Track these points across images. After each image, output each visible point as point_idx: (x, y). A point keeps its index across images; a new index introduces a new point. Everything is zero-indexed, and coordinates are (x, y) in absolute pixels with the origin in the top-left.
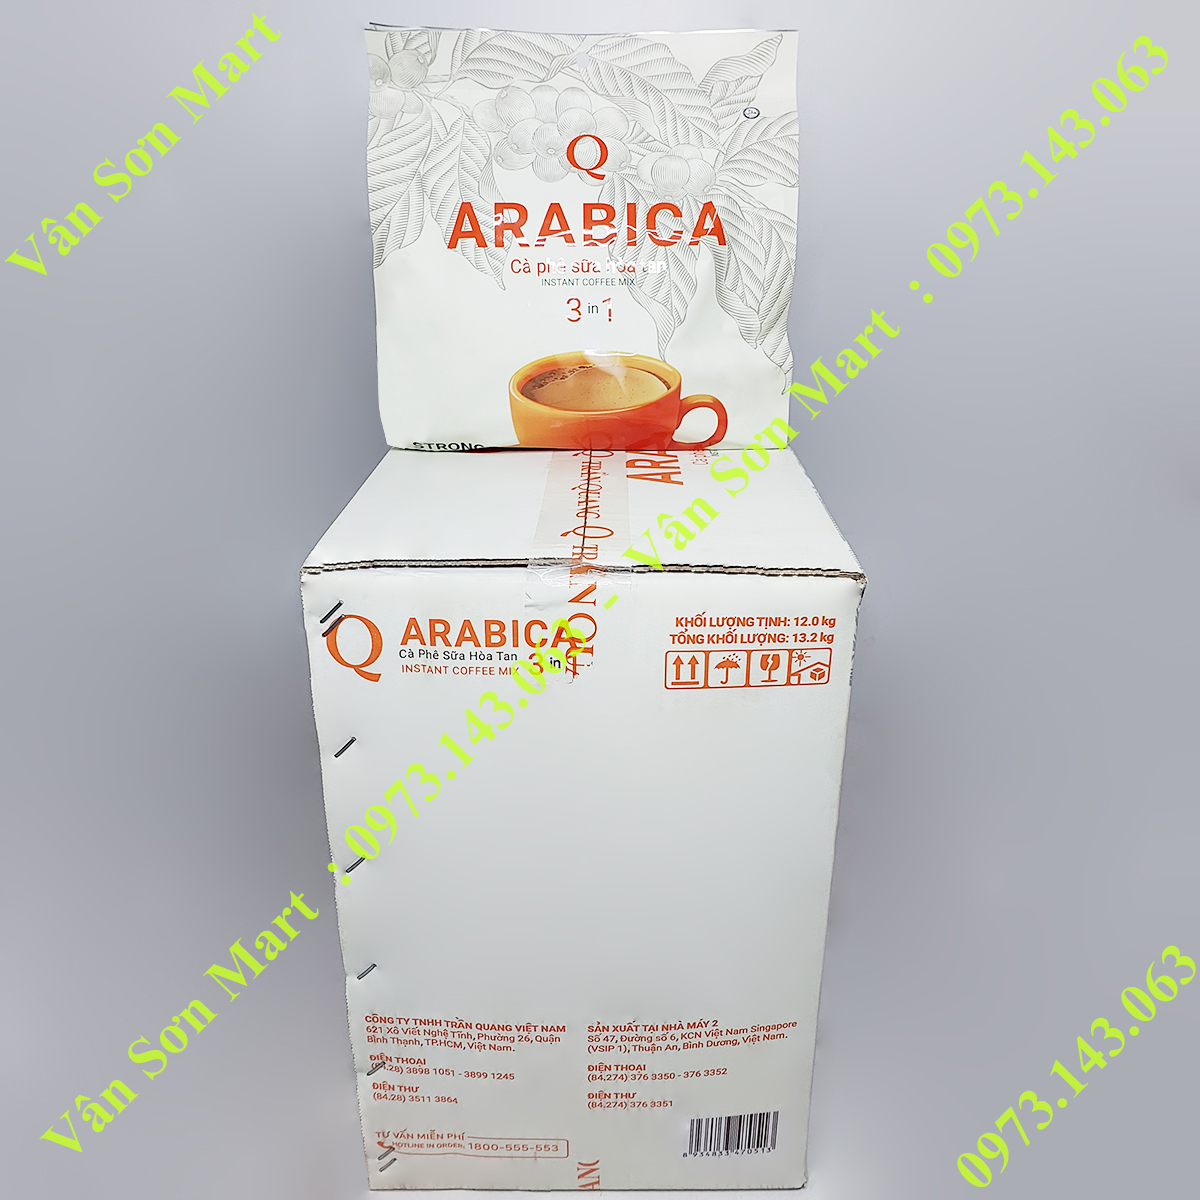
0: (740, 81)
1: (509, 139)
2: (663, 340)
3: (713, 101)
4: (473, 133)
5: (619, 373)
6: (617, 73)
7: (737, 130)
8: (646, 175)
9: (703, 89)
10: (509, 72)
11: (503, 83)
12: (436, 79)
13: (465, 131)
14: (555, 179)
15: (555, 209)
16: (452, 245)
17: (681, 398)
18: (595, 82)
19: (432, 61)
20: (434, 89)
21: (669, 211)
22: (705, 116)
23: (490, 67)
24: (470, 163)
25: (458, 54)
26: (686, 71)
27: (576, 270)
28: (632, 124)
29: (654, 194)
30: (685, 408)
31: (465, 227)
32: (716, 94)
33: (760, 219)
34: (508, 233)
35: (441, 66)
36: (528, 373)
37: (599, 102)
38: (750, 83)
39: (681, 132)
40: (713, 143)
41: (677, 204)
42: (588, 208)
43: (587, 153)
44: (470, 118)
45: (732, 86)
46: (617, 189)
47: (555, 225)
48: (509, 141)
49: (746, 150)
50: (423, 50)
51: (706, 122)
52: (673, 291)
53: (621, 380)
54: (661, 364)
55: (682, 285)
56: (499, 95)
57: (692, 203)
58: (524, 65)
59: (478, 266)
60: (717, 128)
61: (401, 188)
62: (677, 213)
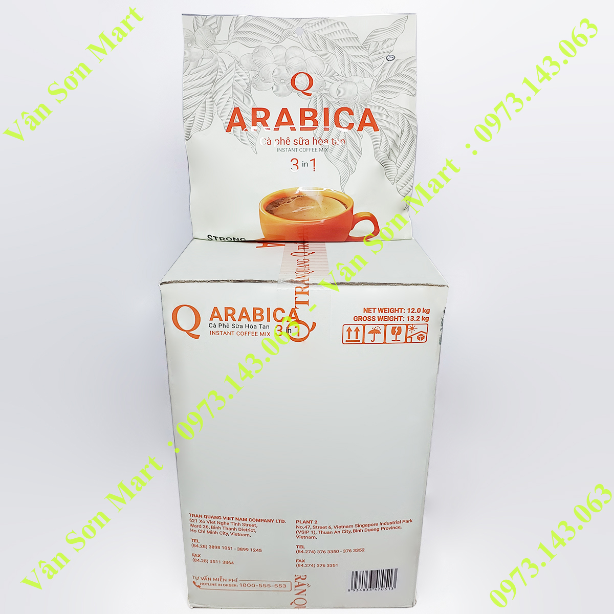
0: (385, 41)
1: (260, 75)
2: (344, 181)
3: (370, 52)
4: (241, 70)
5: (319, 199)
6: (318, 38)
7: (383, 68)
8: (334, 94)
9: (365, 46)
10: (259, 38)
11: (256, 44)
12: (220, 43)
13: (236, 70)
14: (284, 95)
15: (285, 111)
16: (228, 130)
17: (354, 214)
18: (306, 43)
19: (218, 33)
20: (219, 48)
21: (346, 112)
22: (366, 61)
23: (249, 36)
24: (238, 86)
25: (232, 29)
26: (355, 36)
27: (296, 143)
28: (326, 65)
29: (338, 103)
30: (356, 220)
31: (236, 121)
32: (372, 49)
33: (397, 113)
34: (259, 123)
35: (223, 36)
36: (270, 199)
37: (308, 54)
38: (390, 42)
39: (353, 70)
40: (370, 76)
41: (351, 108)
42: (302, 111)
43: (302, 82)
44: (239, 63)
45: (381, 44)
46: (319, 101)
47: (285, 119)
48: (260, 76)
49: (388, 80)
50: (213, 27)
51: (366, 64)
52: (349, 155)
53: (320, 203)
54: (342, 195)
55: (353, 152)
56: (254, 51)
57: (359, 108)
58: (267, 35)
59: (242, 141)
60: (372, 68)
61: (201, 98)
62: (351, 113)
